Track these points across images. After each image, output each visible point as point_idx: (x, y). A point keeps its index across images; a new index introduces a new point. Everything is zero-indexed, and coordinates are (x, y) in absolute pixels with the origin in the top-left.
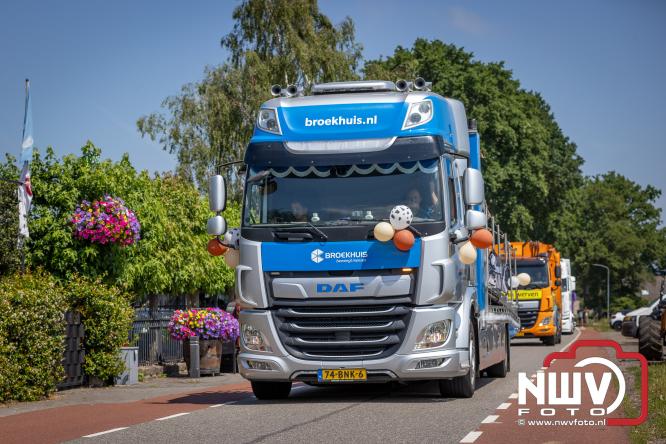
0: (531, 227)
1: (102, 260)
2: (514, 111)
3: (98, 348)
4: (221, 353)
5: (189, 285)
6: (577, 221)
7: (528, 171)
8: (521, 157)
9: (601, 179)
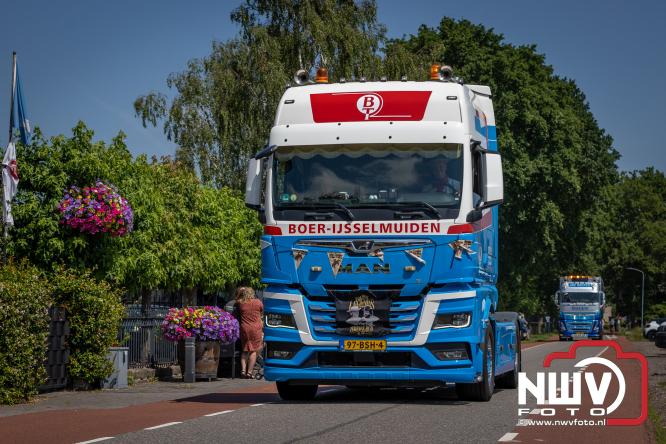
0: (562, 226)
1: (91, 252)
2: (546, 99)
3: (84, 348)
4: (218, 356)
6: (611, 220)
7: (559, 165)
8: (552, 150)
9: (638, 175)
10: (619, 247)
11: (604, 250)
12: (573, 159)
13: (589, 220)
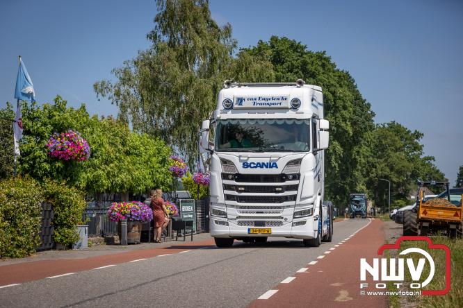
0: (342, 155)
1: (66, 170)
2: (332, 82)
3: (62, 225)
4: (141, 230)
6: (371, 152)
9: (386, 126)
10: (376, 167)
11: (367, 169)
12: (348, 117)
13: (358, 152)
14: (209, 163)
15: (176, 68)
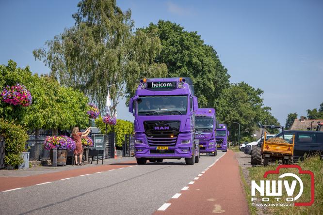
0: (207, 105)
1: (15, 113)
2: (201, 54)
3: (11, 152)
4: (67, 156)
5: (54, 125)
6: (227, 103)
7: (206, 80)
8: (203, 74)
9: (238, 85)
10: (230, 114)
11: (223, 115)
12: (212, 78)
13: (218, 103)
14: (114, 109)
15: (92, 41)
